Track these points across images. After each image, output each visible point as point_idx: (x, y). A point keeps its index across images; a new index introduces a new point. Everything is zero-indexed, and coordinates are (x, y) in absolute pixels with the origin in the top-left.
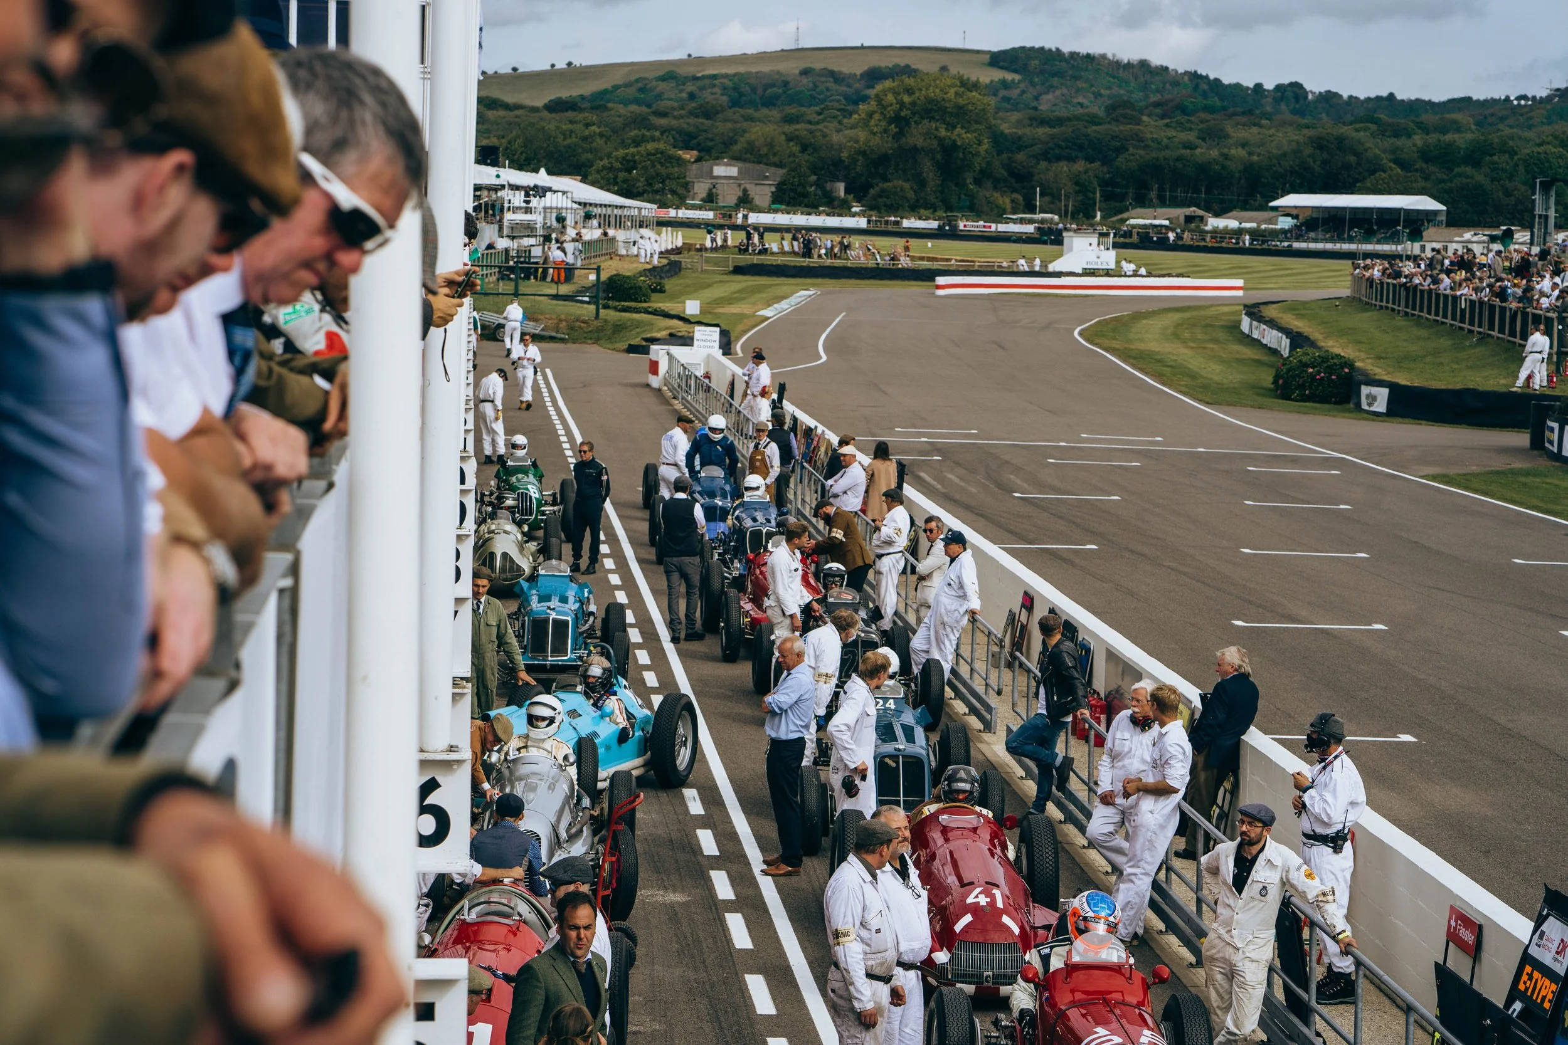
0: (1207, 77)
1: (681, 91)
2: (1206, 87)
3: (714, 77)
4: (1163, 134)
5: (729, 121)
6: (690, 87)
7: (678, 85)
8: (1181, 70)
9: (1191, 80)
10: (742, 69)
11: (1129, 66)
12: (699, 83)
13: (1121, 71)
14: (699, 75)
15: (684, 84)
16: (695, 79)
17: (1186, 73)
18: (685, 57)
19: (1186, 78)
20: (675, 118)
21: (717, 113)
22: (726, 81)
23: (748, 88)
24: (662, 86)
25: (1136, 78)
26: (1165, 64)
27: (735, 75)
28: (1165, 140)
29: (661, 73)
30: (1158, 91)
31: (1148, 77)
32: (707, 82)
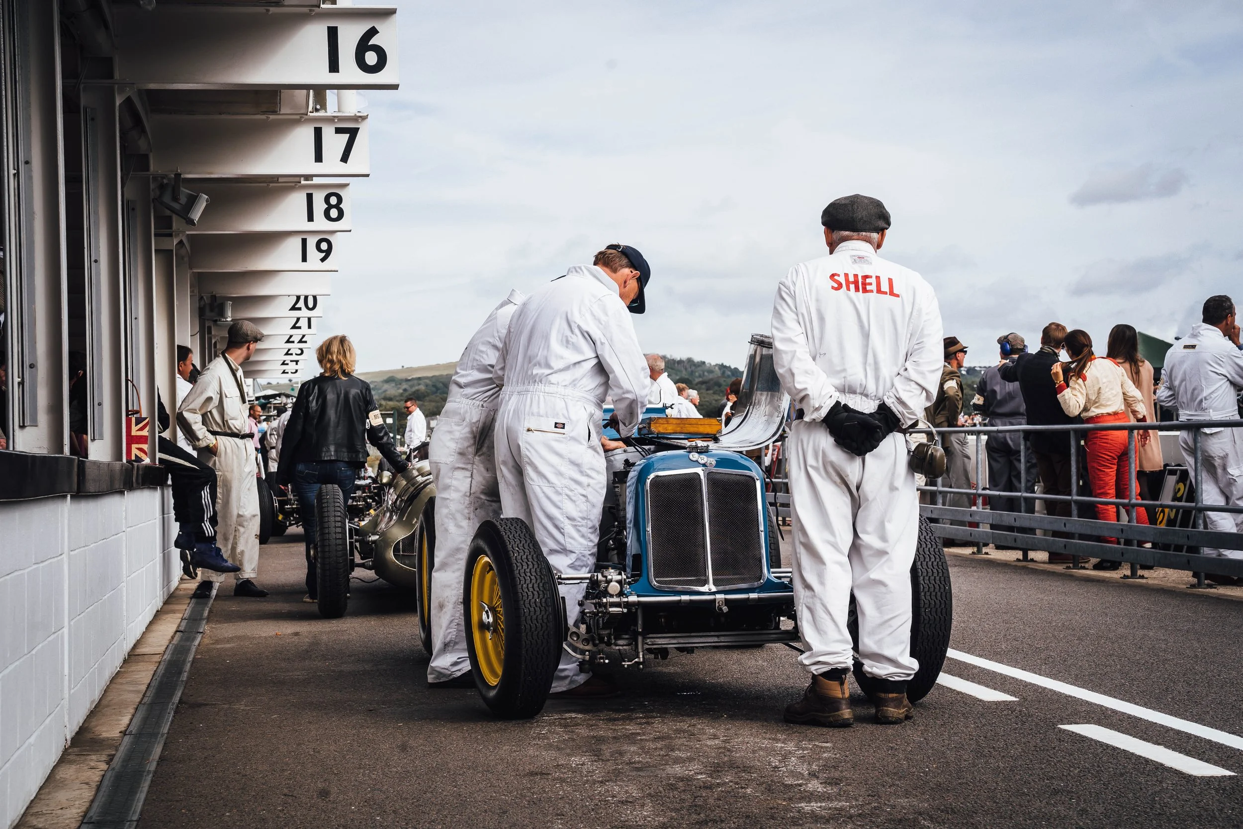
0: (729, 367)
1: (399, 389)
2: (729, 373)
3: (419, 379)
4: (712, 398)
5: (433, 401)
6: (405, 386)
7: (396, 385)
8: (713, 363)
9: (720, 369)
10: (437, 373)
11: (680, 362)
12: (410, 383)
13: (676, 365)
14: (410, 378)
15: (400, 384)
16: (407, 380)
17: (717, 365)
18: (400, 368)
19: (717, 368)
20: (397, 401)
21: (425, 396)
22: (427, 381)
23: (441, 385)
24: (386, 386)
25: (686, 369)
26: (703, 360)
27: (433, 377)
28: (714, 402)
29: (385, 378)
30: (700, 376)
31: (693, 368)
32: (416, 382)
